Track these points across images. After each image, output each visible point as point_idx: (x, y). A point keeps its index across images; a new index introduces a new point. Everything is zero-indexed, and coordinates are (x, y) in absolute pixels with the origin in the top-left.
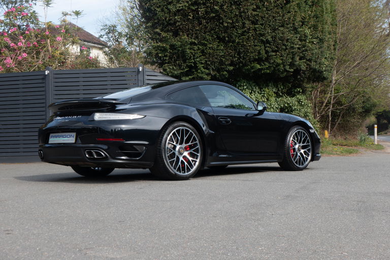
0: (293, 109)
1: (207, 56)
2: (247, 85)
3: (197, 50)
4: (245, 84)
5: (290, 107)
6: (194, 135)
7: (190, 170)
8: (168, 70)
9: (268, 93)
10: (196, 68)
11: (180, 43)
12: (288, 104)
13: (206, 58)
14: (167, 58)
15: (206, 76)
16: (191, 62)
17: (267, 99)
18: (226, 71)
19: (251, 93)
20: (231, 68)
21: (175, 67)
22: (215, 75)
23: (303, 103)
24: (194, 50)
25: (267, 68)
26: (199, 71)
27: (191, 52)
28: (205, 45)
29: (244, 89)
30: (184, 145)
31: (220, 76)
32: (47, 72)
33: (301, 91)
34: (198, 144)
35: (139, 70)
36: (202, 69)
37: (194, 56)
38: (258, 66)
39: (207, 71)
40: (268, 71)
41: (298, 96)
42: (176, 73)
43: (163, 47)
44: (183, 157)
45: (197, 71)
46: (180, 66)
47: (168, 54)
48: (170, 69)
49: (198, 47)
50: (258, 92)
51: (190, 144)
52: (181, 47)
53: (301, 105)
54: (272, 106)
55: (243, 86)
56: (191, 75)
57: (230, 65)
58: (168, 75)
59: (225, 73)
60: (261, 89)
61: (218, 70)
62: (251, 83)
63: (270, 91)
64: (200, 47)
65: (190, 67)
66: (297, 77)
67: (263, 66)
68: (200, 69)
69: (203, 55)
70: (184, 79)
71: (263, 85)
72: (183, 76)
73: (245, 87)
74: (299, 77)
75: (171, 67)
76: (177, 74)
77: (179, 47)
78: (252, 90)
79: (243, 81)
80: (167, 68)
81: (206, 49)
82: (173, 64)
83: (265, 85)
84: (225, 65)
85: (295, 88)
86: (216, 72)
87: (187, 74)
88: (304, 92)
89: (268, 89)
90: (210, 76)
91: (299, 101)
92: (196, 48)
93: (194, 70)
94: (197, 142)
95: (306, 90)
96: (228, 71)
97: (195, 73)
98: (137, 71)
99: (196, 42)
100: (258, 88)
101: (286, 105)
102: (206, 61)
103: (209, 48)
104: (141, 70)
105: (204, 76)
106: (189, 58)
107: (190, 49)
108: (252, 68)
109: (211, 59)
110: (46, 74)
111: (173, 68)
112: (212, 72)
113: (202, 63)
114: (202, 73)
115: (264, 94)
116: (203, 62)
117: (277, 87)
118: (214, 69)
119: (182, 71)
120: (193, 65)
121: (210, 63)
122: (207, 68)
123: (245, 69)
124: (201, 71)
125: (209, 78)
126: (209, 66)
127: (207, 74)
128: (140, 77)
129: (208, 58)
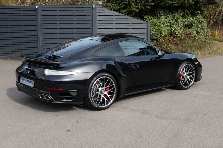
0: (194, 25)
2: (164, 13)
4: (162, 12)
5: (192, 24)
6: (112, 80)
7: (108, 103)
8: (112, 7)
9: (177, 17)
10: (129, 4)
12: (190, 22)
16: (127, 2)
17: (176, 21)
18: (149, 6)
19: (166, 18)
20: (153, 4)
21: (116, 5)
22: (142, 9)
23: (200, 21)
25: (176, 3)
26: (131, 7)
29: (161, 15)
30: (104, 88)
31: (146, 8)
32: (37, 7)
33: (200, 13)
34: (115, 86)
35: (93, 6)
38: (171, 2)
39: (137, 7)
40: (177, 5)
41: (197, 16)
42: (116, 8)
44: (104, 95)
45: (130, 6)
46: (119, 4)
48: (113, 6)
50: (171, 17)
51: (109, 86)
53: (199, 22)
54: (179, 25)
55: (161, 13)
56: (126, 9)
57: (152, 2)
58: (111, 9)
59: (149, 7)
60: (172, 14)
61: (144, 6)
62: (166, 11)
63: (179, 15)
65: (126, 4)
66: (197, 5)
67: (174, 2)
68: (132, 5)
70: (122, 11)
71: (175, 11)
72: (121, 9)
73: (162, 14)
74: (198, 5)
75: (113, 5)
76: (118, 9)
78: (166, 16)
79: (161, 10)
80: (111, 5)
82: (115, 2)
83: (176, 11)
84: (149, 2)
85: (197, 11)
86: (143, 7)
87: (124, 8)
88: (202, 13)
89: (178, 14)
90: (139, 10)
91: (198, 20)
93: (128, 6)
94: (114, 84)
95: (203, 12)
96: (151, 6)
97: (129, 8)
98: (92, 7)
100: (171, 14)
101: (189, 23)
104: (94, 7)
108: (166, 3)
110: (37, 8)
111: (115, 5)
112: (140, 7)
114: (134, 8)
115: (175, 18)
116: (134, 1)
117: (184, 12)
118: (141, 5)
119: (120, 7)
120: (128, 3)
121: (138, 2)
122: (137, 5)
123: (162, 4)
124: (133, 7)
125: (138, 11)
126: (138, 3)
127: (137, 8)
128: (94, 11)
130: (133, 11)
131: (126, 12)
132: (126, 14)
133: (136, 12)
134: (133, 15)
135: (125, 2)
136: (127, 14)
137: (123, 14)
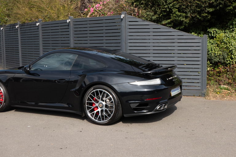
10: (171, 11)
14: (143, 5)
15: (184, 19)
20: (211, 10)
22: (195, 17)
36: (177, 13)
37: (166, 2)
39: (184, 14)
47: (143, 2)
48: (147, 14)
57: (209, 7)
59: (206, 14)
70: (163, 22)
82: (149, 10)
86: (195, 14)
96: (209, 13)
97: (172, 16)
102: (180, 6)
105: (182, 20)
109: (185, 3)
110: (68, 22)
112: (190, 15)
113: (176, 8)
114: (179, 16)
116: (177, 6)
118: (191, 11)
120: (168, 10)
121: (184, 7)
122: (183, 12)
123: (228, 9)
124: (176, 15)
125: (187, 21)
127: (186, 17)
129: (181, 3)
131: (169, 23)
132: (170, 25)
133: (186, 23)
135: (164, 8)
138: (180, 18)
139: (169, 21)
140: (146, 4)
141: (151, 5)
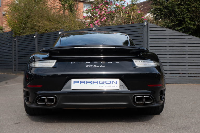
1: (192, 12)
3: (184, 9)
10: (184, 20)
11: (171, 5)
13: (191, 14)
14: (163, 16)
15: (193, 26)
16: (180, 17)
24: (181, 9)
26: (186, 23)
27: (179, 11)
28: (189, 5)
32: (94, 29)
36: (189, 21)
37: (181, 13)
39: (193, 23)
42: (170, 25)
43: (159, 8)
47: (163, 13)
49: (185, 7)
52: (172, 7)
64: (186, 7)
65: (180, 20)
68: (187, 21)
69: (188, 12)
70: (177, 29)
77: (170, 8)
81: (190, 7)
87: (179, 25)
90: (196, 26)
92: (182, 7)
98: (143, 25)
99: (182, 3)
102: (191, 16)
103: (193, 7)
104: (145, 25)
105: (191, 26)
106: (178, 14)
107: (179, 8)
109: (195, 14)
111: (168, 22)
112: (196, 23)
113: (188, 18)
114: (190, 24)
116: (189, 16)
118: (199, 21)
119: (174, 24)
120: (182, 19)
121: (194, 17)
122: (193, 21)
124: (188, 23)
126: (195, 19)
127: (194, 25)
128: (145, 29)
129: (192, 14)
130: (190, 28)
131: (181, 29)
132: (181, 31)
133: (193, 29)
134: (191, 32)
135: (179, 18)
136: (183, 31)
137: (178, 31)
138: (189, 26)
139: (181, 27)
140: (165, 14)
141: (169, 15)
